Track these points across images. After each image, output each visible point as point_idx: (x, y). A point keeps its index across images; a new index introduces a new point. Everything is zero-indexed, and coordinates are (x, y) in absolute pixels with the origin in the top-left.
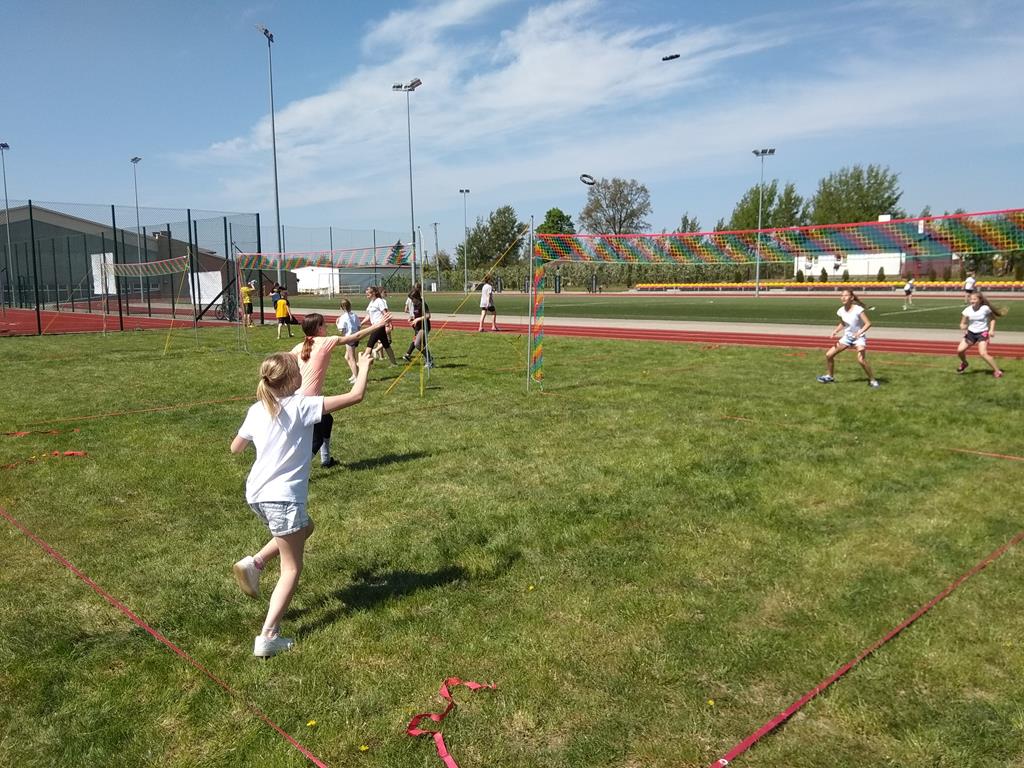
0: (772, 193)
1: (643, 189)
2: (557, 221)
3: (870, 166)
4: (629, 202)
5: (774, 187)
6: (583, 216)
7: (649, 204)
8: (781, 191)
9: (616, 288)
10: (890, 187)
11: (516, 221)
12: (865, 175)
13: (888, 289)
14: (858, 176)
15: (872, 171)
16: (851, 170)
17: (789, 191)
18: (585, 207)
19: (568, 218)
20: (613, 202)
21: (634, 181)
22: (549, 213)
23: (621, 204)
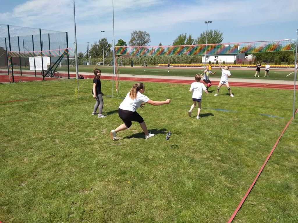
0: (185, 37)
1: (148, 35)
2: (122, 43)
3: (215, 30)
5: (185, 35)
6: (130, 42)
7: (149, 39)
8: (188, 37)
9: (152, 65)
11: (108, 43)
12: (213, 33)
14: (211, 33)
15: (215, 32)
16: (209, 31)
17: (190, 37)
18: (130, 39)
19: (125, 43)
20: (139, 38)
21: (145, 32)
22: (119, 41)
23: (142, 39)
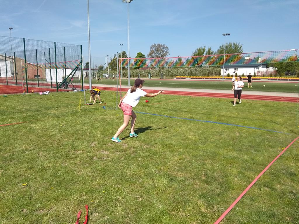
0: (204, 50)
3: (234, 43)
4: (163, 51)
5: (205, 48)
6: (149, 55)
7: (168, 52)
10: (240, 49)
12: (233, 45)
13: (259, 79)
14: (230, 46)
15: (235, 44)
16: (228, 44)
17: (209, 49)
18: (149, 52)
21: (164, 45)
23: (160, 52)
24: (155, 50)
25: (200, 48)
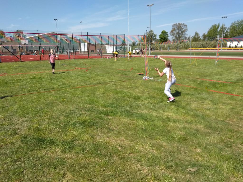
4: (182, 29)
7: (187, 29)
9: (183, 50)
14: (242, 22)
16: (240, 20)
17: (223, 25)
18: (171, 30)
19: (167, 33)
20: (178, 29)
21: (184, 24)
22: (162, 32)
23: (180, 29)
24: (176, 28)
25: (215, 24)
